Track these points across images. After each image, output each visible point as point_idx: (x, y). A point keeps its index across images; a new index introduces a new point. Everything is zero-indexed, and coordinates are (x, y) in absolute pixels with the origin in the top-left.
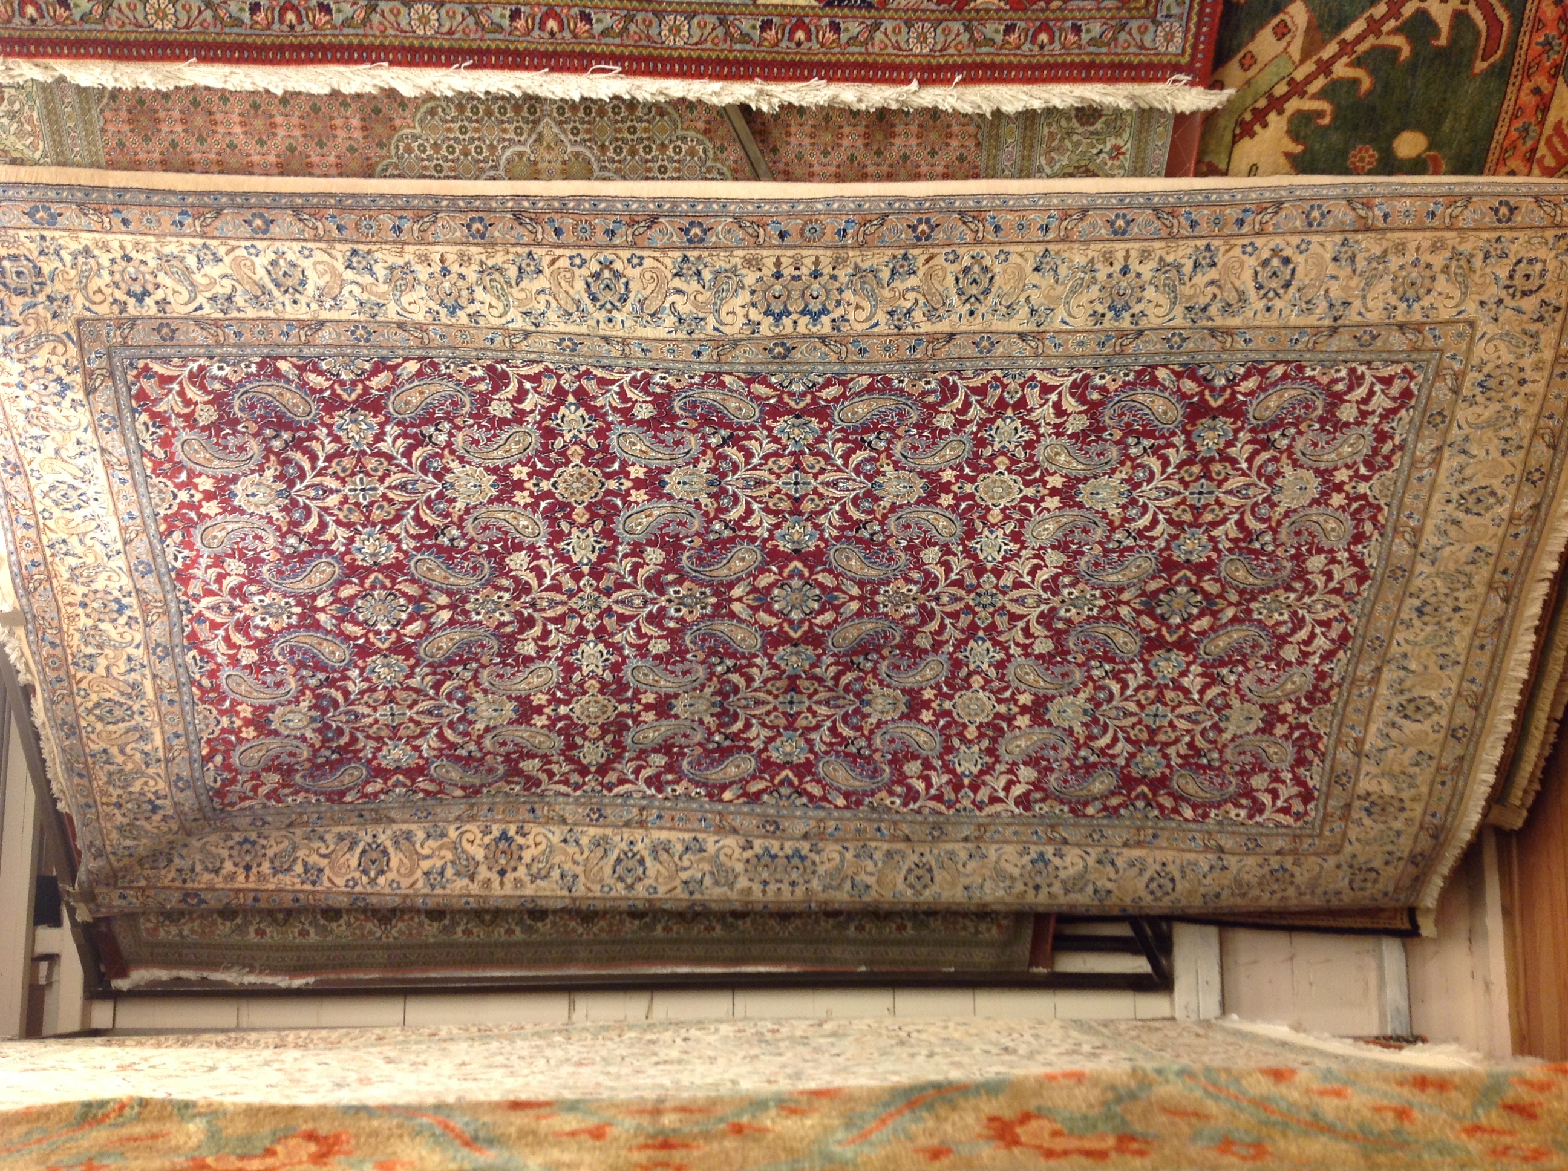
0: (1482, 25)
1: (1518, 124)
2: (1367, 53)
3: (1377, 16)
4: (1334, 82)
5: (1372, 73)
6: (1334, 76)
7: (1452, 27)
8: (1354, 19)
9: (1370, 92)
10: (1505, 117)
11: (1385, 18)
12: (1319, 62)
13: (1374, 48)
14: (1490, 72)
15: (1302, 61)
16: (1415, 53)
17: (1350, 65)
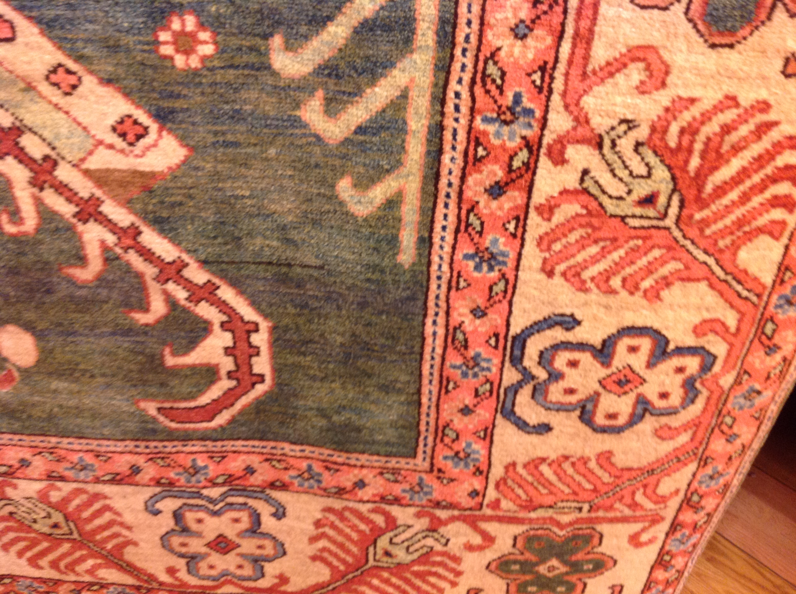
0: (205, 399)
1: (89, 459)
2: (128, 269)
3: (186, 273)
4: (71, 228)
5: (100, 278)
6: (80, 227)
7: (193, 367)
8: (175, 241)
9: (71, 281)
10: (94, 445)
11: (188, 284)
12: (93, 200)
13: (140, 276)
14: (144, 419)
15: (87, 173)
16: (146, 330)
17: (105, 248)
